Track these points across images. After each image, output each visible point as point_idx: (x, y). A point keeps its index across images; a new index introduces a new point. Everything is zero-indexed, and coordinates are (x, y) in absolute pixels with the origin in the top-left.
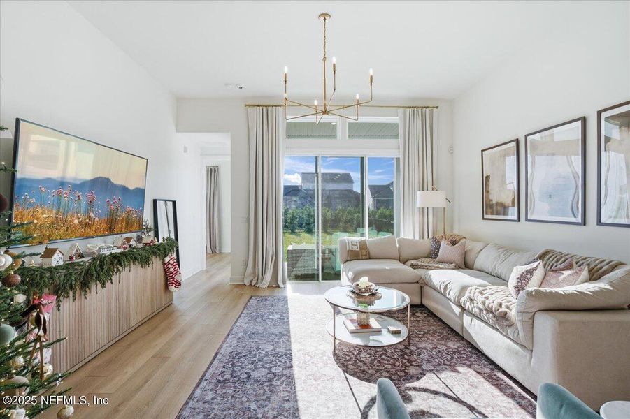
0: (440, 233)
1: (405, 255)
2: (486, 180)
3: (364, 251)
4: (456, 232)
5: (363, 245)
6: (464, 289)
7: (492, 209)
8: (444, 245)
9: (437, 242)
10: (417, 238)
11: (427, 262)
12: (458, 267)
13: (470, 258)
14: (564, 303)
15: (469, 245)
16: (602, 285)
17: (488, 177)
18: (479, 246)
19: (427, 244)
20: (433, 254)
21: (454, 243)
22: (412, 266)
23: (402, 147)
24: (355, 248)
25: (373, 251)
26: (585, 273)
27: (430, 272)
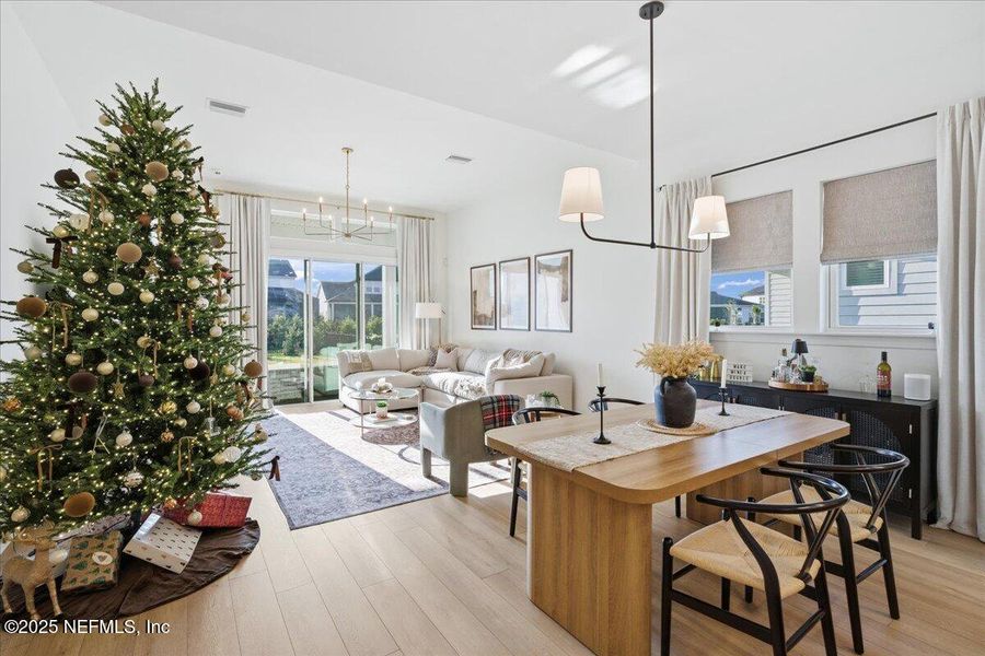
0: (436, 344)
1: (406, 364)
2: (474, 294)
3: (366, 364)
4: (450, 341)
5: (365, 357)
6: (457, 382)
7: (478, 320)
8: (441, 353)
9: (434, 351)
10: (415, 348)
11: (426, 369)
12: (452, 370)
13: (461, 362)
14: (510, 375)
15: (461, 352)
16: (528, 363)
17: (475, 292)
18: (469, 351)
19: (425, 353)
20: (431, 363)
21: (449, 351)
22: (414, 373)
23: (400, 256)
24: (357, 361)
25: (375, 363)
26: (522, 359)
27: (430, 376)
